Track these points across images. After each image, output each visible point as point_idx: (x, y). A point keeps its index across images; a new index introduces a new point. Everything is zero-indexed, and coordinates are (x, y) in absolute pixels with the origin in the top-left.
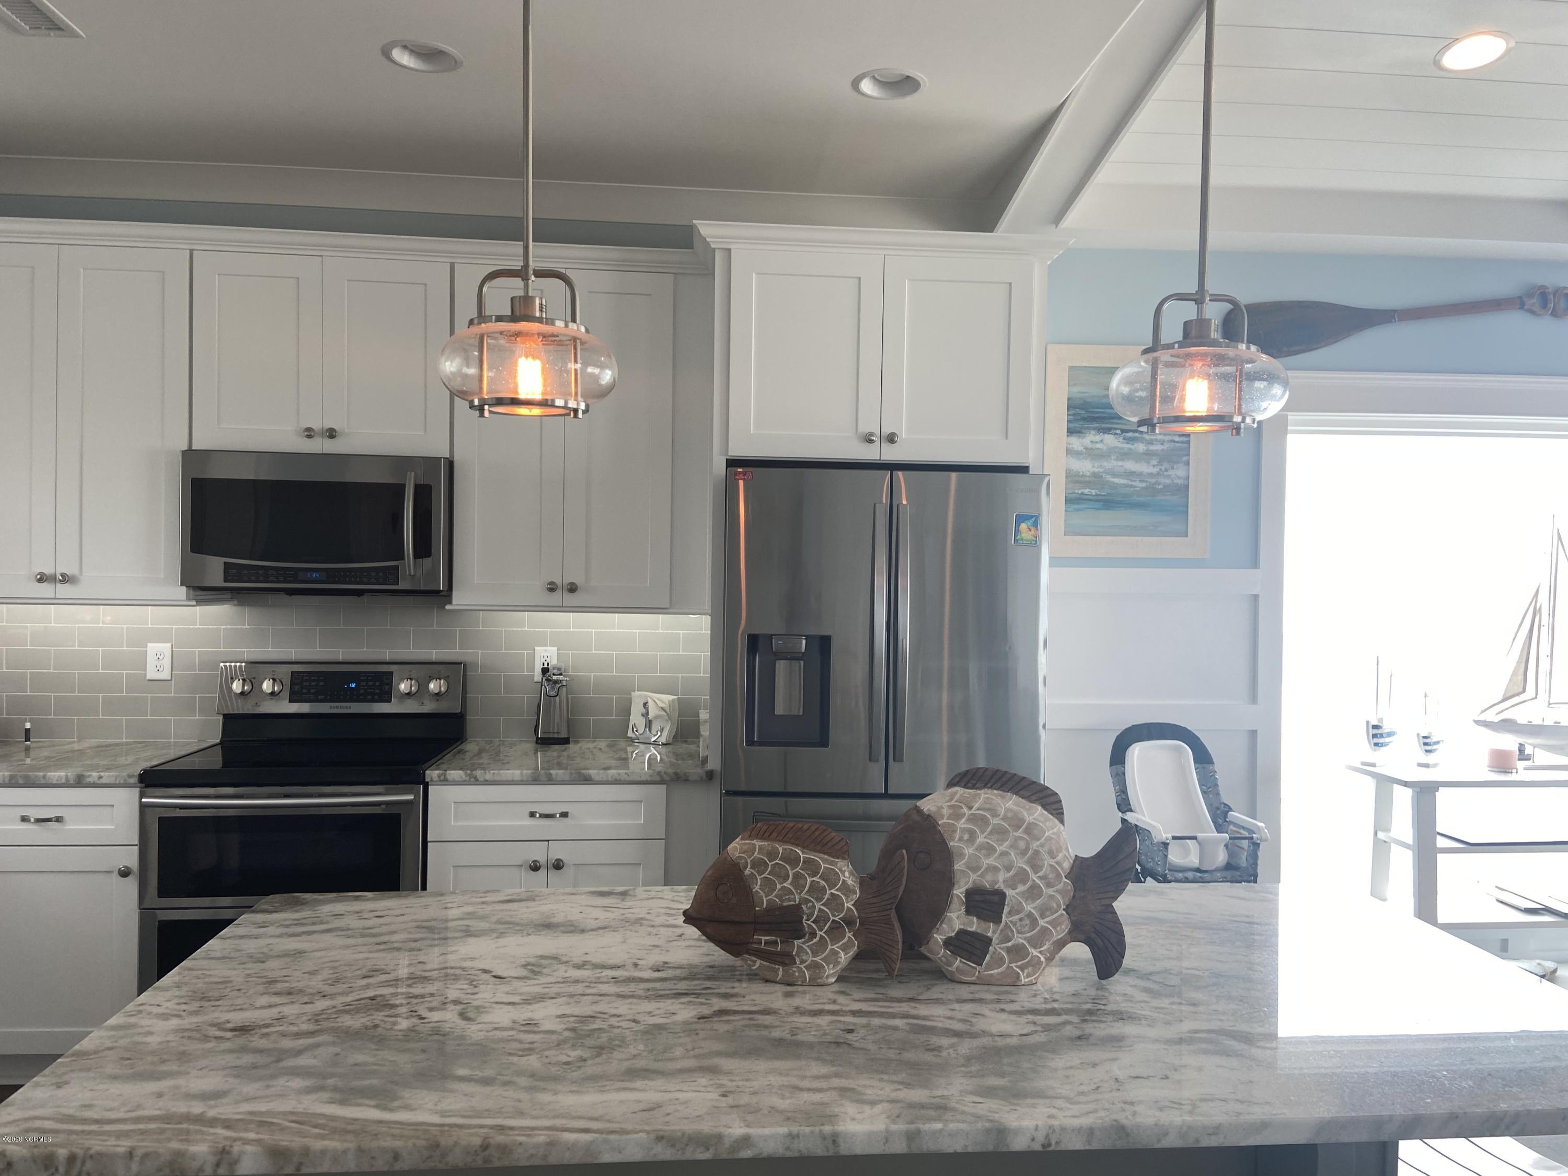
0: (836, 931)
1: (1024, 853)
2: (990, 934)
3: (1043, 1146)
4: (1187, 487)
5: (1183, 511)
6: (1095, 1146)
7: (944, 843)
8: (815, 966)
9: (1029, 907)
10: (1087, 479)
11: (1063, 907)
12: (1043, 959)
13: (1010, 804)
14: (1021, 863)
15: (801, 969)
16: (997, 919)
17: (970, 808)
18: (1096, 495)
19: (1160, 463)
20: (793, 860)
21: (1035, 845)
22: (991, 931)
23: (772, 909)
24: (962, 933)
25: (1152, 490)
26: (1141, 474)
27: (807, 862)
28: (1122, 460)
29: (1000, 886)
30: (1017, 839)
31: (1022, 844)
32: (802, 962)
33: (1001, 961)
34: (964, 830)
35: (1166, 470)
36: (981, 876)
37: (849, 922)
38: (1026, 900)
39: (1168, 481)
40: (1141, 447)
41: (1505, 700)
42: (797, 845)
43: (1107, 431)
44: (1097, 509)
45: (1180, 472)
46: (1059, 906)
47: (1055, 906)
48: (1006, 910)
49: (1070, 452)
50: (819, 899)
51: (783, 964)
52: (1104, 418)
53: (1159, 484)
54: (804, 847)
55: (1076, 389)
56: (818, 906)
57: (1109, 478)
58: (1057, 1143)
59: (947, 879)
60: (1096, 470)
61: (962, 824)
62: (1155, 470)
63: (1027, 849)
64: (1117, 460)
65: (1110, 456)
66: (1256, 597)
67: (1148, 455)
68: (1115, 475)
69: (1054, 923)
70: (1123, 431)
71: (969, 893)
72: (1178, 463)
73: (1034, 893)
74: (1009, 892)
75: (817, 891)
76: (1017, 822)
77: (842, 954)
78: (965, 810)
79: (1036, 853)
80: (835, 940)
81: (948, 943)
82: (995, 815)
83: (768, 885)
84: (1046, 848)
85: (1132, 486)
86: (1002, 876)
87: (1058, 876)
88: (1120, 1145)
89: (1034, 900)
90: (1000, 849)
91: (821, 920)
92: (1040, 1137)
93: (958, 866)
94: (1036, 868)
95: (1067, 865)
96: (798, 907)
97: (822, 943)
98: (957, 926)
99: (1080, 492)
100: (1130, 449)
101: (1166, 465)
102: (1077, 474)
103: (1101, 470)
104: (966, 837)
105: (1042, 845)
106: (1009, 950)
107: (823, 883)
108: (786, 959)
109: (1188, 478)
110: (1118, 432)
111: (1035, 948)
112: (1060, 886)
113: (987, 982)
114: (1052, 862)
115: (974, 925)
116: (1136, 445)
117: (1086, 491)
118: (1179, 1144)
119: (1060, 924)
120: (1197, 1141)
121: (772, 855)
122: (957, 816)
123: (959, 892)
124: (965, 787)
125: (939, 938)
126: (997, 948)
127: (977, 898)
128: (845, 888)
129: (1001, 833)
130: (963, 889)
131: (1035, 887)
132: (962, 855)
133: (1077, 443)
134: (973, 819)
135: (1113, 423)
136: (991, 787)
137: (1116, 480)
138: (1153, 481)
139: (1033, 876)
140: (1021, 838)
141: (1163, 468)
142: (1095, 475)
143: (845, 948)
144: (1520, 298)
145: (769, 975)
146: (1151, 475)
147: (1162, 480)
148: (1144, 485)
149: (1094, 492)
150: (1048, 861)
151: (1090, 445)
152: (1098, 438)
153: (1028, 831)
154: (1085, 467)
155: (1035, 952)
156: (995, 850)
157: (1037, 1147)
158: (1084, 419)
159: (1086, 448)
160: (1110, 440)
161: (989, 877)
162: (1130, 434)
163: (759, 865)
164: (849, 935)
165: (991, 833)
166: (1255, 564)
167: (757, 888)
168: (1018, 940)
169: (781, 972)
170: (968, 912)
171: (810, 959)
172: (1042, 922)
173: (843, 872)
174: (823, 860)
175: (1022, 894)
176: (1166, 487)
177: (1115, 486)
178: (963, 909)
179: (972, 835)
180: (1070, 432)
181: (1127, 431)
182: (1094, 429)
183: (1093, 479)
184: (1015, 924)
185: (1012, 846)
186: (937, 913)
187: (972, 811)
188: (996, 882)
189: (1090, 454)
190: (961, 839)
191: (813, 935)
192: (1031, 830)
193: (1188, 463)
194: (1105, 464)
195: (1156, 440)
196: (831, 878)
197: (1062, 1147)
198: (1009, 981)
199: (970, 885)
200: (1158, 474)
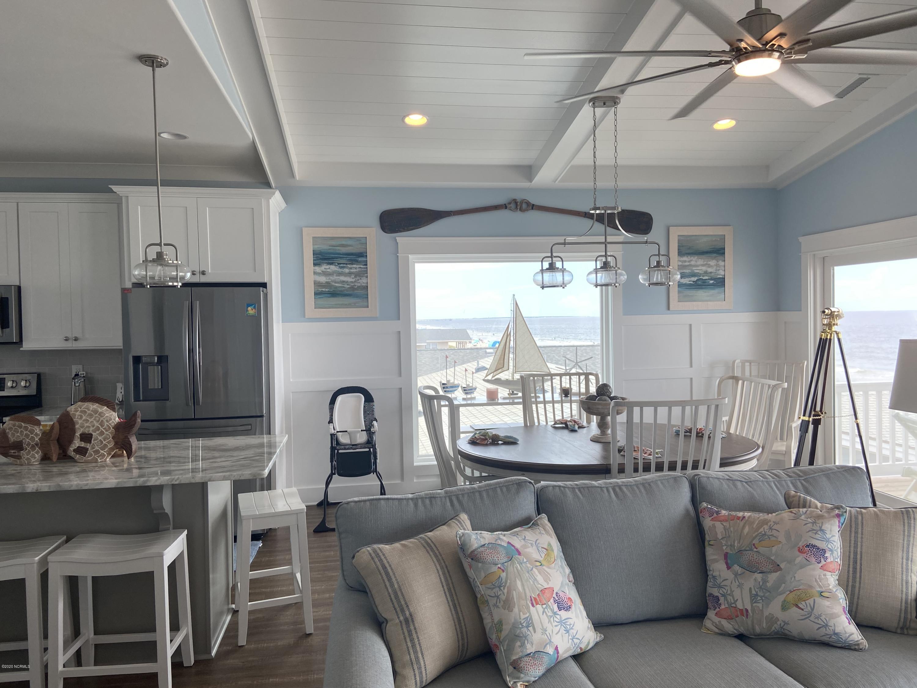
0: (33, 447)
1: (98, 421)
2: (88, 447)
3: (36, 490)
4: (367, 287)
5: (366, 297)
6: (52, 490)
7: (72, 420)
8: (28, 459)
9: (100, 438)
10: (324, 284)
11: (111, 437)
12: (105, 453)
13: (95, 407)
14: (97, 424)
15: (24, 460)
16: (90, 442)
17: (81, 408)
18: (328, 291)
19: (356, 277)
20: (20, 427)
21: (102, 419)
22: (88, 446)
23: (14, 442)
24: (79, 447)
25: (353, 288)
26: (347, 282)
27: (25, 427)
28: (339, 276)
29: (91, 432)
30: (96, 417)
31: (97, 419)
32: (24, 458)
33: (91, 455)
34: (79, 415)
35: (358, 280)
36: (85, 429)
37: (37, 445)
38: (99, 436)
39: (359, 285)
40: (347, 271)
41: (495, 371)
42: (22, 422)
43: (331, 264)
44: (329, 297)
45: (364, 280)
46: (110, 437)
47: (108, 437)
48: (93, 439)
49: (315, 273)
50: (28, 438)
51: (19, 459)
52: (330, 258)
53: (355, 286)
54: (24, 422)
55: (316, 247)
56: (27, 440)
57: (333, 284)
58: (40, 489)
59: (74, 431)
60: (328, 281)
61: (78, 413)
62: (353, 280)
63: (99, 420)
64: (336, 276)
65: (333, 275)
66: (399, 332)
67: (350, 274)
68: (336, 282)
69: (109, 442)
70: (338, 264)
71: (80, 435)
72: (363, 277)
73: (102, 433)
74: (93, 434)
75: (27, 436)
76: (96, 412)
77: (36, 455)
78: (79, 409)
79: (102, 421)
80: (33, 451)
81: (74, 450)
82: (89, 410)
83: (13, 435)
84: (106, 420)
85: (344, 287)
86: (91, 429)
87: (110, 428)
88: (58, 489)
89: (102, 436)
90: (90, 420)
91: (29, 444)
92: (35, 488)
93: (77, 426)
94: (102, 426)
95: (113, 424)
96: (21, 441)
97: (29, 452)
98: (77, 445)
99: (321, 290)
100: (342, 271)
101: (358, 278)
102: (319, 283)
103: (330, 280)
104: (79, 417)
105: (104, 419)
106: (94, 452)
107: (29, 433)
108: (19, 457)
109: (367, 283)
110: (336, 264)
111: (102, 450)
112: (110, 431)
113: (87, 462)
114: (108, 424)
115: (83, 445)
116: (344, 269)
117: (324, 290)
118: (76, 489)
119: (111, 442)
120: (81, 488)
121: (14, 425)
122: (77, 411)
123: (78, 434)
124: (82, 402)
125: (72, 449)
126: (90, 451)
127: (83, 436)
128: (37, 435)
129: (91, 416)
130: (79, 434)
131: (102, 432)
132: (78, 423)
133: (318, 269)
134: (81, 412)
135: (334, 261)
136: (90, 402)
137: (337, 285)
138: (353, 284)
139: (101, 429)
140: (97, 417)
141: (357, 279)
142: (327, 283)
143: (37, 453)
144: (505, 204)
145: (15, 463)
146: (352, 282)
147: (356, 284)
148: (349, 286)
149: (327, 290)
150: (106, 424)
151: (324, 270)
152: (328, 267)
153: (100, 414)
154: (323, 279)
155: (102, 452)
156: (89, 421)
157: (35, 491)
158: (321, 259)
159: (323, 271)
160: (333, 268)
161: (87, 429)
162: (342, 265)
163: (10, 429)
164: (37, 448)
165: (88, 415)
166: (399, 319)
167: (9, 436)
168: (97, 448)
169: (18, 462)
170: (81, 441)
171: (26, 457)
172: (104, 442)
173: (36, 430)
174: (30, 426)
175: (98, 434)
176: (359, 287)
177: (336, 287)
178: (79, 440)
179: (81, 417)
180: (315, 265)
181: (341, 264)
182: (326, 263)
183: (326, 284)
184: (95, 443)
185: (94, 419)
186: (71, 442)
187: (82, 409)
188: (89, 431)
189: (325, 274)
190: (77, 418)
191: (26, 449)
192: (101, 414)
193: (367, 277)
194: (331, 278)
195: (353, 267)
196: (32, 432)
197: (42, 491)
198: (94, 461)
199: (81, 432)
200: (355, 282)
